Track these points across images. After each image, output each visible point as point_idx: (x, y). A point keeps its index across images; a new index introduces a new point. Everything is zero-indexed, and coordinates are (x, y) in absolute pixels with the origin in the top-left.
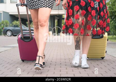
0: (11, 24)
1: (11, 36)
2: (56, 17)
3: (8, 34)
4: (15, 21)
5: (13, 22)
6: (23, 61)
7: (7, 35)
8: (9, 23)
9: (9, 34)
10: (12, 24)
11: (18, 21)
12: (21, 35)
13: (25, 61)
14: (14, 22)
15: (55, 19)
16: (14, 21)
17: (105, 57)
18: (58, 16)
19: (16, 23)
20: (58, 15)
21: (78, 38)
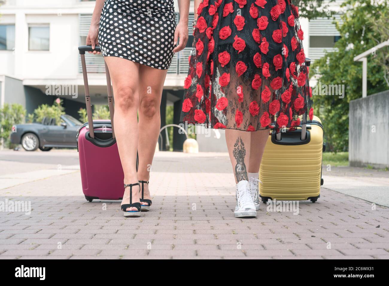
0: (31, 114)
1: (34, 150)
2: (169, 95)
3: (27, 145)
4: (44, 107)
5: (37, 108)
6: (90, 198)
7: (25, 146)
8: (25, 111)
9: (29, 145)
10: (35, 115)
11: (53, 106)
12: (87, 129)
13: (94, 200)
14: (41, 108)
15: (168, 101)
16: (41, 104)
17: (319, 196)
18: (176, 92)
19: (48, 113)
20: (175, 90)
21: (240, 144)
